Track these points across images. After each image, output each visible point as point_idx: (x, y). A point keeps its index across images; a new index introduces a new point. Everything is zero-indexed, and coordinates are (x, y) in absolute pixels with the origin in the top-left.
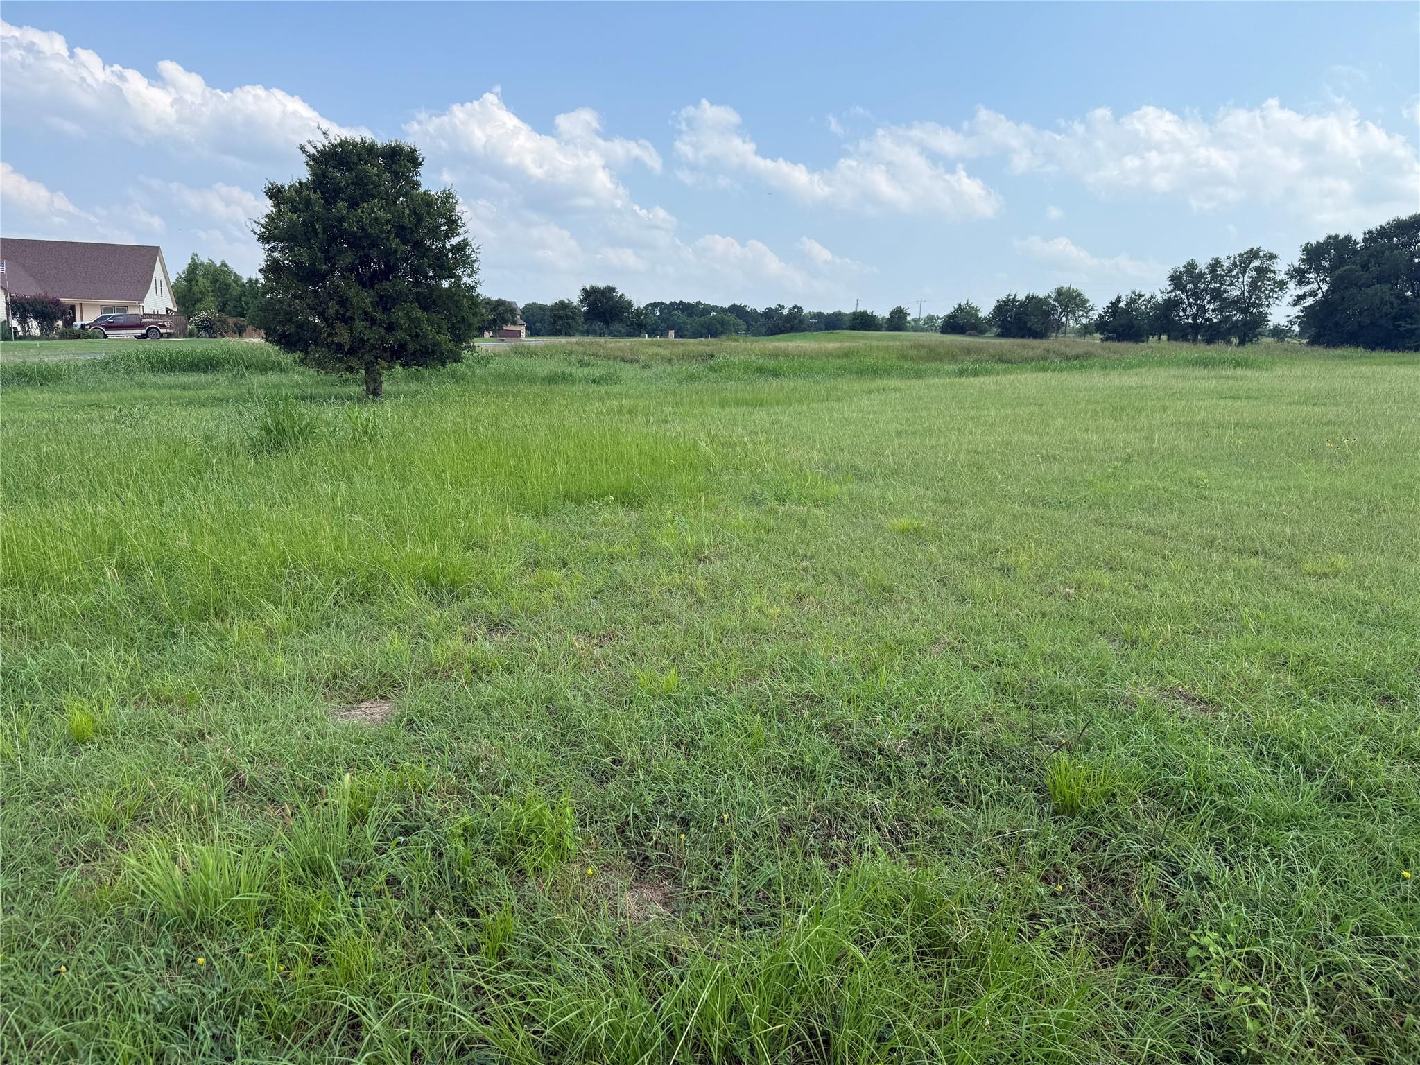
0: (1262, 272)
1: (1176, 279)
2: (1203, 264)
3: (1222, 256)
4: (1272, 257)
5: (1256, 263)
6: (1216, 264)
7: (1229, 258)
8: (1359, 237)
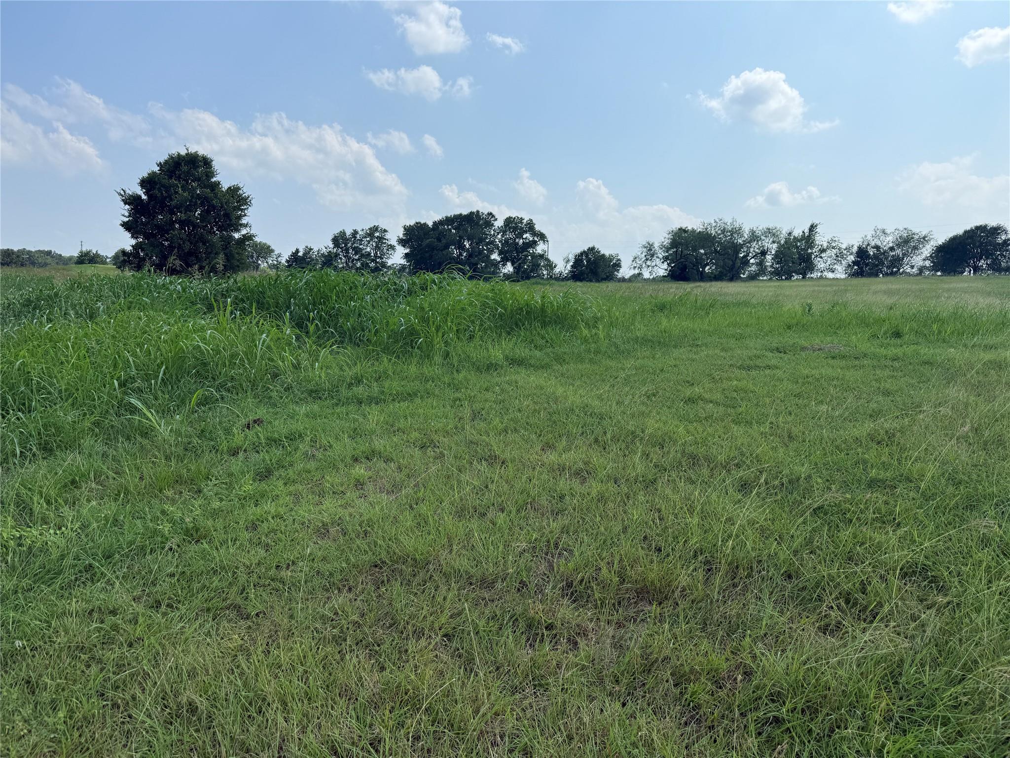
0: (381, 239)
1: (335, 241)
2: (349, 232)
3: (359, 229)
4: (385, 231)
5: (377, 234)
6: (355, 232)
7: (363, 230)
8: (430, 224)
